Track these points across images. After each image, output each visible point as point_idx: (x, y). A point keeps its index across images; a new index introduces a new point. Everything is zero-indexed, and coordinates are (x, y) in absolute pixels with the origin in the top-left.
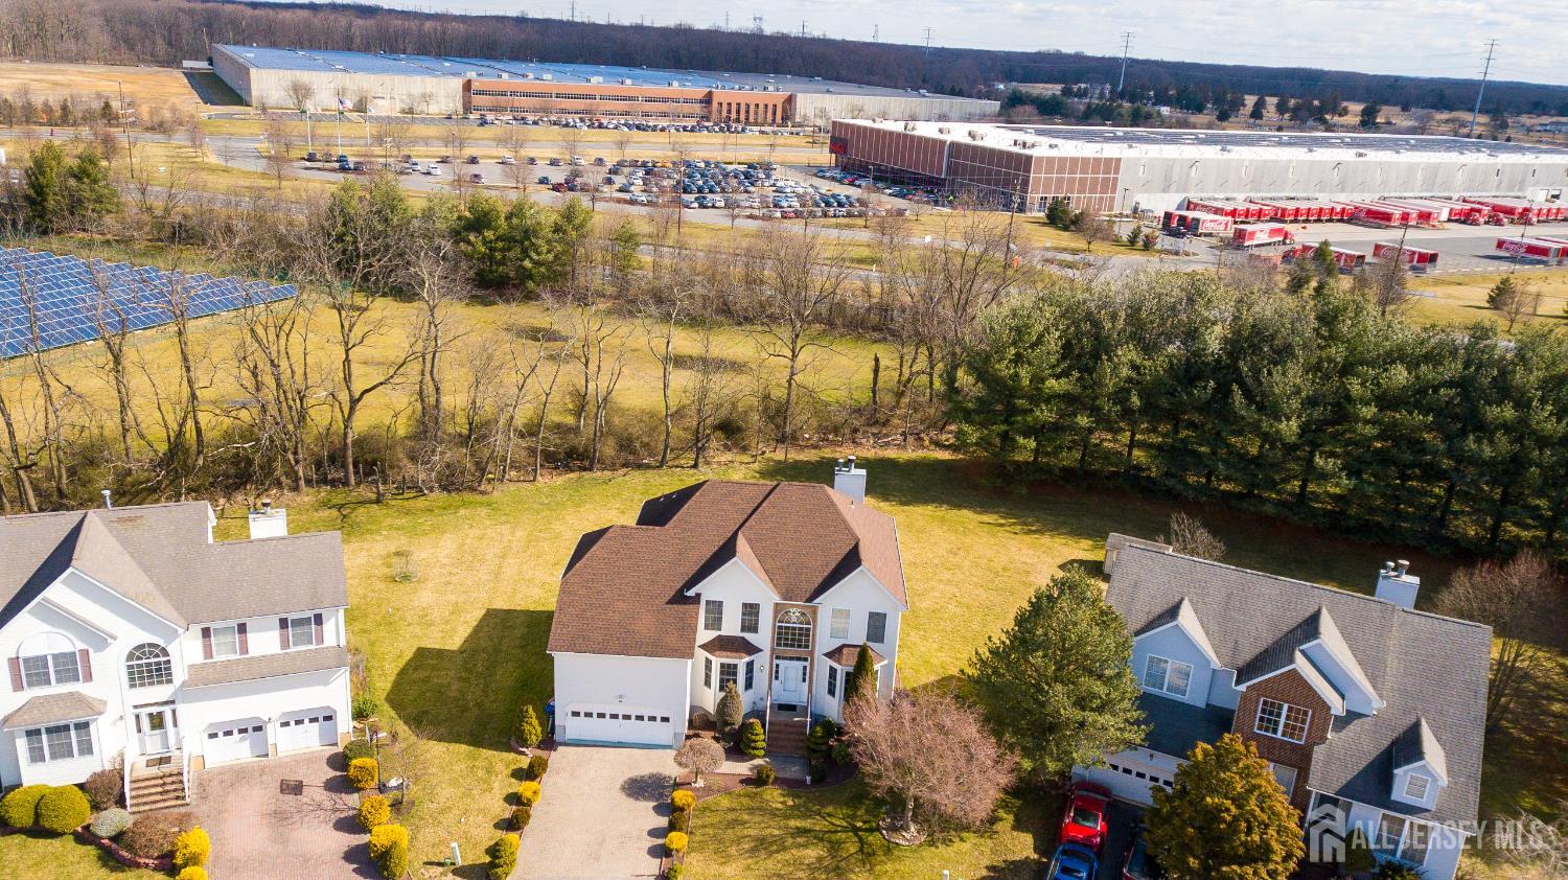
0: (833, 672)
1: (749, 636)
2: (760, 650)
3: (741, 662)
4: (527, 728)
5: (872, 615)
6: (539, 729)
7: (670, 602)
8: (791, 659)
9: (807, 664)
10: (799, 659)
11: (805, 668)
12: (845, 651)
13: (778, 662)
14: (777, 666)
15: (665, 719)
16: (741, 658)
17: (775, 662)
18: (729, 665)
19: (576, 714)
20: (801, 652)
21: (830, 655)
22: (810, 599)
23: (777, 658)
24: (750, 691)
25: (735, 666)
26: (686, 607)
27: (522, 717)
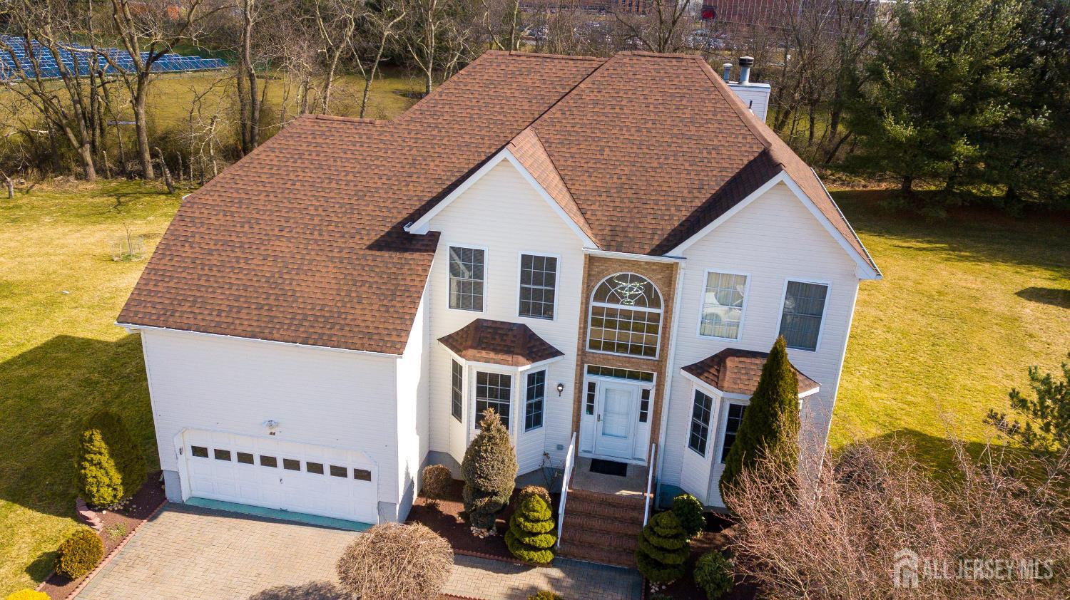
0: (702, 404)
1: (536, 325)
2: (555, 353)
3: (519, 372)
4: (91, 471)
5: (794, 289)
6: (117, 478)
7: (379, 245)
8: (620, 374)
9: (651, 386)
10: (633, 376)
11: (646, 394)
12: (730, 363)
13: (593, 378)
14: (592, 387)
15: (363, 475)
16: (517, 364)
17: (588, 378)
18: (494, 377)
19: (200, 452)
20: (640, 362)
21: (697, 369)
22: (662, 248)
23: (593, 371)
24: (537, 432)
25: (506, 380)
26: (407, 255)
27: (82, 451)
